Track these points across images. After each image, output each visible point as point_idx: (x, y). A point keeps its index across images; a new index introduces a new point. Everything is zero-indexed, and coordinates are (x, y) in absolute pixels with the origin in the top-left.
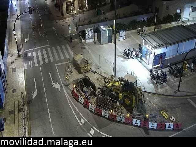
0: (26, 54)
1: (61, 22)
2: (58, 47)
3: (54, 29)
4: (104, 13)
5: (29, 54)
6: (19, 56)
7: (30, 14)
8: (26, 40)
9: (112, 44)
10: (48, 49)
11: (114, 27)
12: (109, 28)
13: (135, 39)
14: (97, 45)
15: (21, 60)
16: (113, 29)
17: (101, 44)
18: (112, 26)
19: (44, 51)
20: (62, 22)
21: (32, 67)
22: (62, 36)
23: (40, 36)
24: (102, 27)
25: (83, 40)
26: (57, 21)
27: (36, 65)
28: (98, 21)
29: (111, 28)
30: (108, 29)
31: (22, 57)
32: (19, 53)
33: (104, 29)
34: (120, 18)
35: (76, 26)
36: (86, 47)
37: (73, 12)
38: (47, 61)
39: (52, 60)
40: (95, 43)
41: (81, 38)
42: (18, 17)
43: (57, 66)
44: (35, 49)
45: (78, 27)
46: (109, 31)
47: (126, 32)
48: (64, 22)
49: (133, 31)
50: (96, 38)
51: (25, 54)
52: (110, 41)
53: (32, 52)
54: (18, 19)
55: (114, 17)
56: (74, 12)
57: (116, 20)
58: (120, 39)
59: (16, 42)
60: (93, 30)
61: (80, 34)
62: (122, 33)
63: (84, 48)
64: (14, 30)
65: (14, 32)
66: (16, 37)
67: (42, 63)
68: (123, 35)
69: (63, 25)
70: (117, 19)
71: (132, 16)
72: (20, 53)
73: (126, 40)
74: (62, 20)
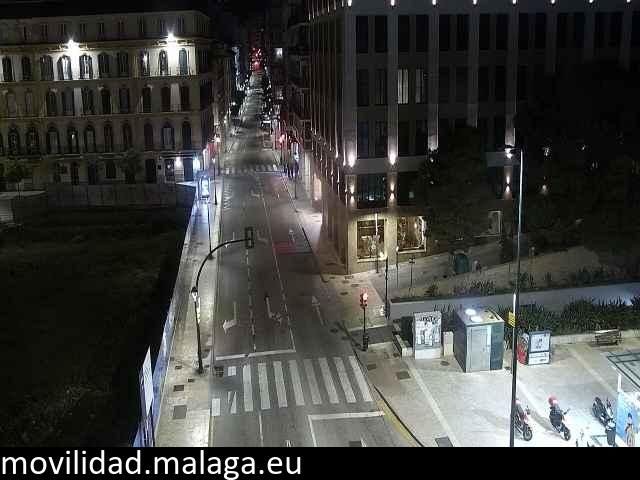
0: (221, 368)
1: (338, 282)
2: (323, 362)
3: (314, 300)
4: (479, 268)
5: (232, 371)
6: (200, 371)
7: (247, 247)
8: (226, 326)
9: (504, 374)
10: (291, 362)
11: (512, 316)
12: (495, 320)
13: (586, 365)
14: (451, 370)
15: (204, 385)
16: (507, 324)
17: (465, 371)
18: (504, 314)
19: (278, 366)
20: (341, 284)
21: (234, 411)
22: (336, 327)
23: (270, 315)
24: (470, 312)
25: (405, 351)
26: (327, 277)
27: (249, 407)
28: (458, 293)
29: (501, 320)
30: (491, 321)
31: (208, 377)
32: (200, 362)
33: (477, 319)
34: (532, 289)
35: (386, 301)
36: (414, 372)
37: (378, 257)
38: (283, 402)
39: (300, 401)
40: (445, 363)
41: (399, 340)
42: (211, 252)
43: (313, 421)
44: (250, 355)
45: (391, 304)
46: (495, 327)
47: (556, 340)
48: (348, 282)
49: (580, 338)
50: (449, 349)
51: (219, 369)
52: (496, 364)
53: (239, 364)
54: (210, 257)
55: (512, 284)
56: (383, 257)
57: (522, 296)
58: (531, 361)
59: (198, 325)
60: (439, 322)
61: (398, 328)
62: (540, 341)
63: (406, 375)
64: (195, 290)
65: (194, 296)
66: (198, 310)
67: (266, 404)
68: (542, 349)
69: (343, 294)
70: (524, 290)
71: (576, 286)
72: (206, 361)
73: (553, 365)
74: (343, 278)
